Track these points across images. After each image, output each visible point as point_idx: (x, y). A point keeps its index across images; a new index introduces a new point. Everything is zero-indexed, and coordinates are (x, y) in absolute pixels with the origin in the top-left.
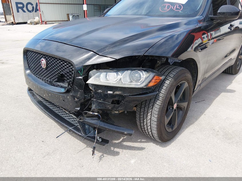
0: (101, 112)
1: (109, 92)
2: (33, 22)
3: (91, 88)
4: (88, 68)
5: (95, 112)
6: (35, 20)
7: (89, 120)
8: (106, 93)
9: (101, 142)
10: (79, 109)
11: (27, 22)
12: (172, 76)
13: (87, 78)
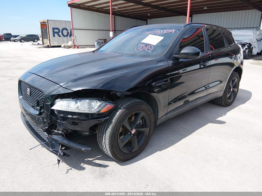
0: (65, 131)
1: (69, 116)
2: (66, 46)
3: (56, 113)
4: (54, 97)
5: (60, 131)
6: (68, 44)
7: (55, 137)
8: (67, 117)
9: (63, 155)
10: (47, 128)
11: (61, 46)
12: (125, 106)
13: (52, 105)
